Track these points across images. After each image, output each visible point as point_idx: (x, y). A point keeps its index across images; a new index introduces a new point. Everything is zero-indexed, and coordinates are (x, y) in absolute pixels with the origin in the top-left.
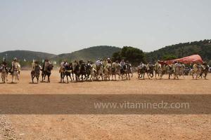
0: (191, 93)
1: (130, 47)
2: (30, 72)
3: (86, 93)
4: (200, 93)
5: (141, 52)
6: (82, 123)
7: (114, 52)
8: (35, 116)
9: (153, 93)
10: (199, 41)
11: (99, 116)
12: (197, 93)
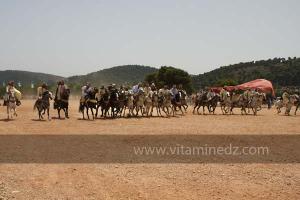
0: (255, 133)
1: (170, 68)
2: (34, 102)
3: (108, 133)
4: (268, 133)
5: (186, 74)
6: (103, 175)
7: (148, 74)
8: (34, 165)
9: (203, 133)
10: (266, 59)
11: (126, 165)
12: (264, 133)
